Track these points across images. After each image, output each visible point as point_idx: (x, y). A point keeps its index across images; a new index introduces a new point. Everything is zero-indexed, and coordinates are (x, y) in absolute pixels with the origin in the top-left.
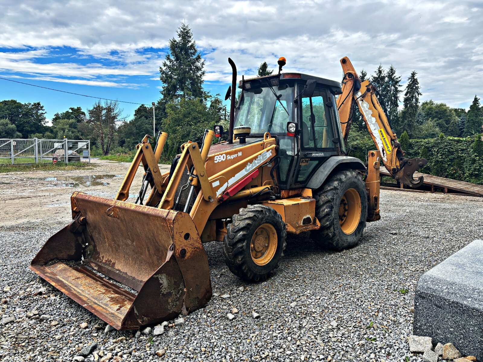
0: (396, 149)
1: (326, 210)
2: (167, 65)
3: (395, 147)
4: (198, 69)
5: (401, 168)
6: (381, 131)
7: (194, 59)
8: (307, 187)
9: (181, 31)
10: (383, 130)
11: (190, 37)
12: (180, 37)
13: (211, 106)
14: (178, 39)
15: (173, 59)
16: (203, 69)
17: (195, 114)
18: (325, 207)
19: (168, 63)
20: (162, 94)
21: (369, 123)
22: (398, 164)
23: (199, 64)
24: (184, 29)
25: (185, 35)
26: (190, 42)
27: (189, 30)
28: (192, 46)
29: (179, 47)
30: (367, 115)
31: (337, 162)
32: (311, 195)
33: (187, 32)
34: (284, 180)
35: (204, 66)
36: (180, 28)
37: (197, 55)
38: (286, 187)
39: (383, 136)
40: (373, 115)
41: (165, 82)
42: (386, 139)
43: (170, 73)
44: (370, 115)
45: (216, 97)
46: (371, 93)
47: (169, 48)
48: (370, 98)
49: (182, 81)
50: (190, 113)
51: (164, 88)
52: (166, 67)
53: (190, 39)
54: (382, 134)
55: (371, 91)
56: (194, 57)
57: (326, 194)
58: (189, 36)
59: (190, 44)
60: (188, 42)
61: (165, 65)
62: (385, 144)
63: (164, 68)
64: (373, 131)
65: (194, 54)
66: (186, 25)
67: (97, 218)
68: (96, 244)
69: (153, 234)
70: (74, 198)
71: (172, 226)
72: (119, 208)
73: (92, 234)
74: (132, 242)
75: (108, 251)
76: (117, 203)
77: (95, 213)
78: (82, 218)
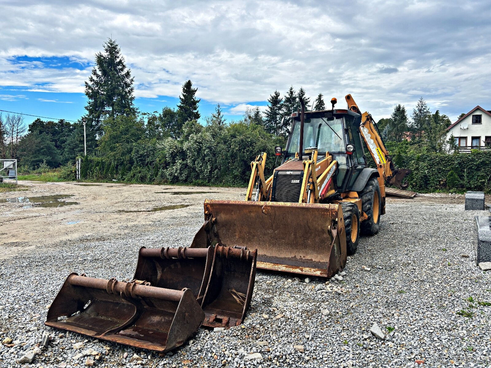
0: (390, 162)
1: (368, 206)
2: (94, 80)
3: (389, 161)
4: (128, 85)
5: (393, 176)
6: (378, 150)
7: (123, 76)
8: (352, 190)
9: (108, 46)
10: (379, 148)
11: (118, 53)
12: (107, 52)
13: (149, 123)
14: (105, 54)
15: (100, 74)
16: (132, 86)
17: (132, 131)
18: (366, 204)
19: (95, 78)
20: (87, 109)
21: (368, 144)
22: (391, 173)
23: (128, 81)
24: (111, 44)
25: (112, 49)
26: (118, 57)
27: (117, 45)
28: (120, 62)
29: (106, 62)
30: (367, 138)
31: (371, 172)
32: (357, 196)
33: (115, 48)
34: (340, 186)
35: (133, 82)
36: (107, 42)
37: (125, 71)
38: (342, 191)
39: (379, 153)
40: (371, 138)
41: (90, 97)
42: (382, 155)
43: (98, 88)
44: (369, 138)
45: (153, 114)
46: (370, 121)
47: (96, 62)
48: (368, 125)
49: (110, 97)
50: (127, 130)
51: (89, 103)
52: (92, 83)
53: (118, 55)
54: (378, 151)
55: (370, 120)
56: (123, 73)
57: (366, 195)
58: (116, 52)
59: (118, 60)
60: (115, 58)
61: (92, 80)
62: (381, 159)
63: (90, 83)
64: (372, 150)
65: (122, 70)
66: (113, 40)
67: (234, 217)
68: (220, 239)
69: (307, 221)
70: (207, 204)
71: (334, 213)
72: (271, 206)
73: (219, 231)
74: (274, 231)
75: (237, 242)
76: (267, 204)
77: (233, 213)
78: (214, 219)
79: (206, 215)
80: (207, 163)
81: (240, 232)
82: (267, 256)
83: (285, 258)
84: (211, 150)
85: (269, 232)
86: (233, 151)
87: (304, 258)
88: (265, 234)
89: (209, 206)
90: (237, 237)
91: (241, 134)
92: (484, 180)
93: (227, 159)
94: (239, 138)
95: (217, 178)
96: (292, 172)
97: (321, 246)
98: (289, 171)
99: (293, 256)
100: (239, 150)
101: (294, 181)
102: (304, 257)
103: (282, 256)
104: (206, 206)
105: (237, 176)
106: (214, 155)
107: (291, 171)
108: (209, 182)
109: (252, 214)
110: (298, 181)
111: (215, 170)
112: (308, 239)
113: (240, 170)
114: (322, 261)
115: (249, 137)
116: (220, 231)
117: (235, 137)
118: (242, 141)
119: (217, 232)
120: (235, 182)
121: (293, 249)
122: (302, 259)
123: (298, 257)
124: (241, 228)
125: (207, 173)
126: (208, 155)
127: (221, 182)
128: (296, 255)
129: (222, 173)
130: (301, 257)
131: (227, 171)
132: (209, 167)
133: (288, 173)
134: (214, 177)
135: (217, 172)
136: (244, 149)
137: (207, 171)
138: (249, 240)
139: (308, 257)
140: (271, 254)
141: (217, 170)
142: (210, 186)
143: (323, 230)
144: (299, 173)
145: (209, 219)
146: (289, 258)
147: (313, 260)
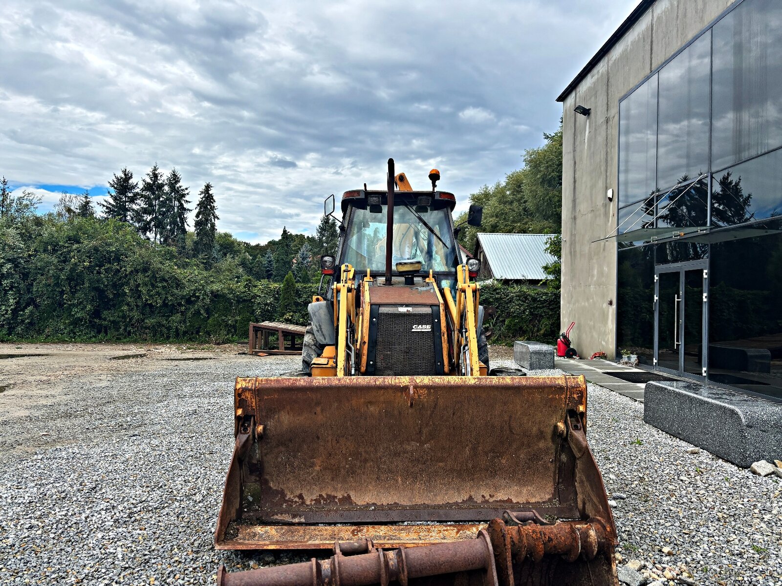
67: (320, 418)
68: (267, 477)
69: (511, 417)
70: (245, 390)
71: (575, 396)
72: (428, 387)
73: (265, 458)
74: (422, 443)
75: (318, 480)
76: (418, 381)
77: (319, 409)
78: (260, 428)
79: (238, 418)
80: (6, 294)
81: (330, 455)
82: (404, 508)
83: (449, 505)
84: (16, 266)
85: (409, 448)
86: (73, 270)
87: (491, 500)
88: (397, 454)
89: (248, 395)
90: (317, 468)
91: (91, 237)
92: (488, 325)
93: (57, 285)
94: (87, 244)
95: (31, 324)
96: (410, 309)
97: (529, 468)
98: (402, 305)
99: (466, 498)
100: (90, 269)
101: (417, 328)
102: (490, 495)
103: (440, 500)
104: (239, 395)
105: (80, 319)
106: (25, 276)
107: (407, 305)
108: (9, 334)
109: (372, 409)
110: (427, 328)
111: (25, 308)
112: (501, 455)
113: (89, 307)
114: (533, 500)
115: (111, 244)
116: (269, 460)
117: (78, 242)
118: (96, 249)
119: (261, 462)
120: (74, 333)
121: (464, 480)
122: (487, 501)
123: (479, 500)
124: (334, 442)
125: (6, 314)
126: (9, 275)
127: (40, 332)
128: (472, 493)
129: (43, 313)
130: (483, 496)
131: (54, 311)
132: (11, 301)
133: (403, 310)
134: (23, 321)
135: (31, 312)
136: (100, 266)
137: (7, 311)
138: (352, 472)
139: (501, 496)
140: (410, 500)
141: (30, 308)
142: (13, 342)
143: (542, 432)
144: (428, 310)
145: (245, 429)
146: (456, 503)
147: (514, 501)
